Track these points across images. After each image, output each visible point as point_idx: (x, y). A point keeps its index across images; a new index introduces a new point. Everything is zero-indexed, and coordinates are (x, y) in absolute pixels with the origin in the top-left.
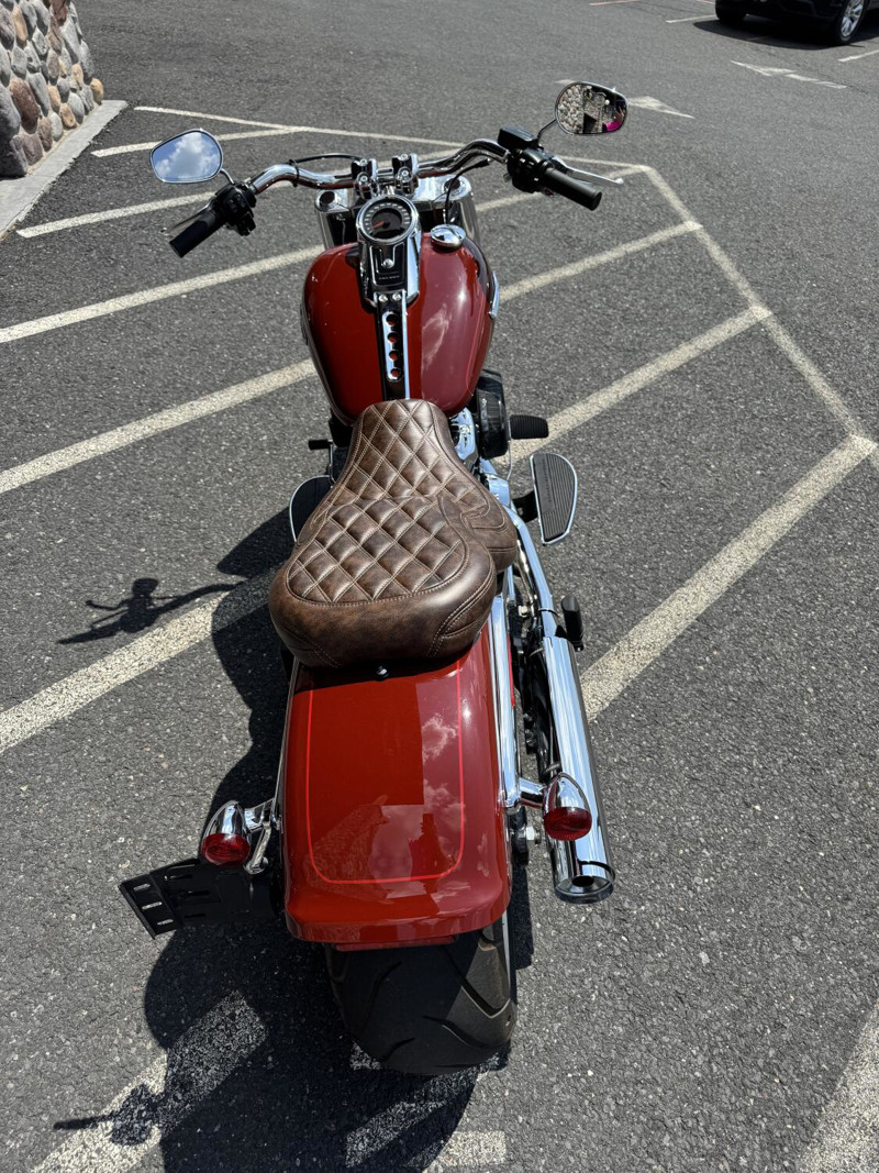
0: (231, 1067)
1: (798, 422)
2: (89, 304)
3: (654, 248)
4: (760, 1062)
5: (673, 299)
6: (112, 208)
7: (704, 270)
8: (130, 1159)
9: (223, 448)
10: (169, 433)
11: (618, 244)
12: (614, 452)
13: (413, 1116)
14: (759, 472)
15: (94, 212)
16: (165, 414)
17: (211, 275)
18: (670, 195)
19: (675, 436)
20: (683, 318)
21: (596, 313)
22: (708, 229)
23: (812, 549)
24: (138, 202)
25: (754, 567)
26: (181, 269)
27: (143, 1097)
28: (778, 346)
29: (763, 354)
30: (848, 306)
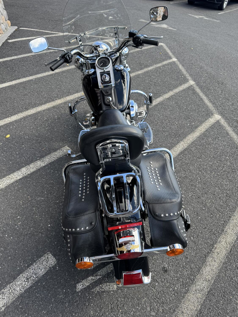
0: (47, 269)
1: (200, 111)
2: (8, 82)
3: (164, 66)
4: (181, 266)
5: (168, 79)
6: (14, 56)
7: (177, 72)
8: (22, 291)
9: (45, 119)
10: (30, 116)
11: (154, 65)
12: (150, 120)
13: (93, 280)
14: (189, 124)
15: (9, 57)
16: (29, 111)
17: (41, 74)
18: (169, 51)
19: (167, 115)
20: (170, 84)
21: (147, 83)
22: (179, 60)
23: (202, 144)
24: (21, 54)
25: (186, 148)
26: (33, 72)
27: (25, 277)
28: (196, 92)
29: (192, 94)
30: (216, 81)
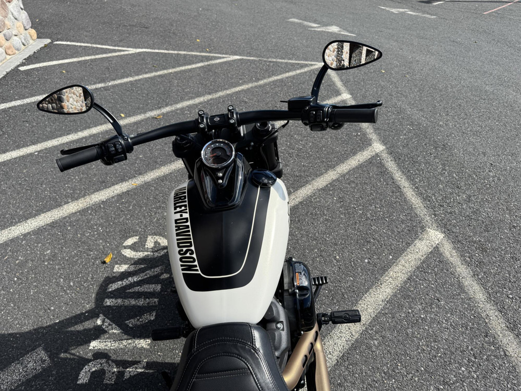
1: (394, 221)
6: (16, 100)
14: (366, 261)
18: (336, 79)
19: (317, 235)
20: (332, 154)
22: (354, 97)
23: (397, 323)
28: (386, 169)
29: (377, 175)
30: (430, 141)
